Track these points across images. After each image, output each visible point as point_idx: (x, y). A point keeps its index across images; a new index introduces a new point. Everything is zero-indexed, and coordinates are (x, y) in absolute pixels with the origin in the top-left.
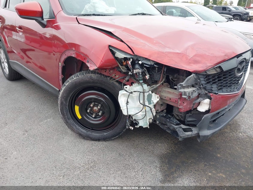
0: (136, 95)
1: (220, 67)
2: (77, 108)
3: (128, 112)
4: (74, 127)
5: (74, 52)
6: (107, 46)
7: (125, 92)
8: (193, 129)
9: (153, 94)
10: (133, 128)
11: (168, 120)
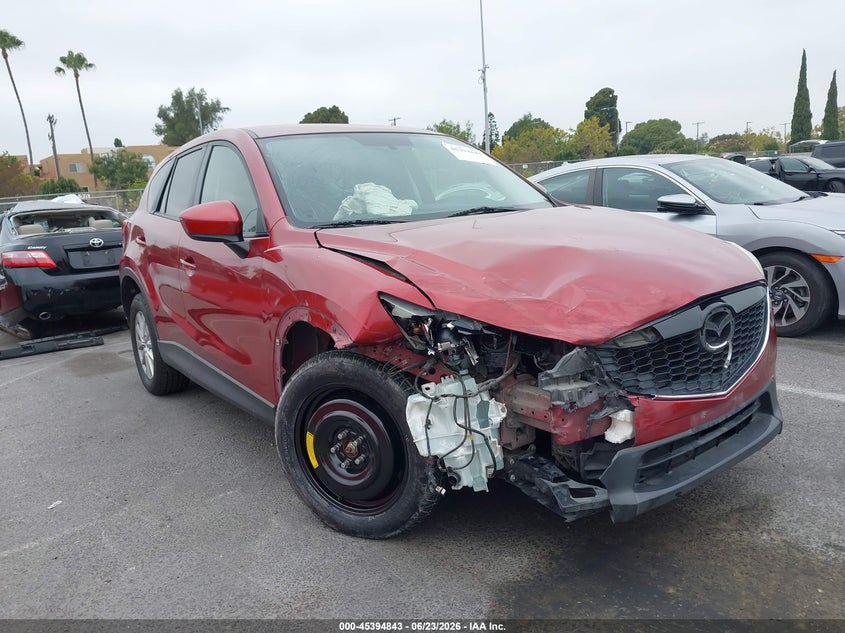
0: (447, 403)
1: (653, 330)
2: (310, 439)
3: (429, 447)
4: (303, 488)
5: (307, 312)
6: (376, 295)
7: (421, 399)
8: (599, 490)
9: (493, 401)
10: (444, 491)
11: (536, 469)
